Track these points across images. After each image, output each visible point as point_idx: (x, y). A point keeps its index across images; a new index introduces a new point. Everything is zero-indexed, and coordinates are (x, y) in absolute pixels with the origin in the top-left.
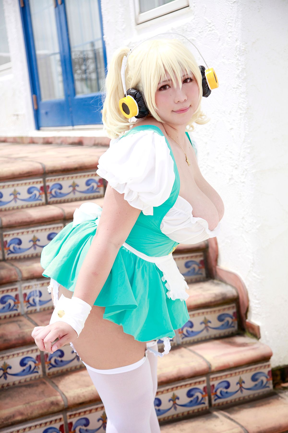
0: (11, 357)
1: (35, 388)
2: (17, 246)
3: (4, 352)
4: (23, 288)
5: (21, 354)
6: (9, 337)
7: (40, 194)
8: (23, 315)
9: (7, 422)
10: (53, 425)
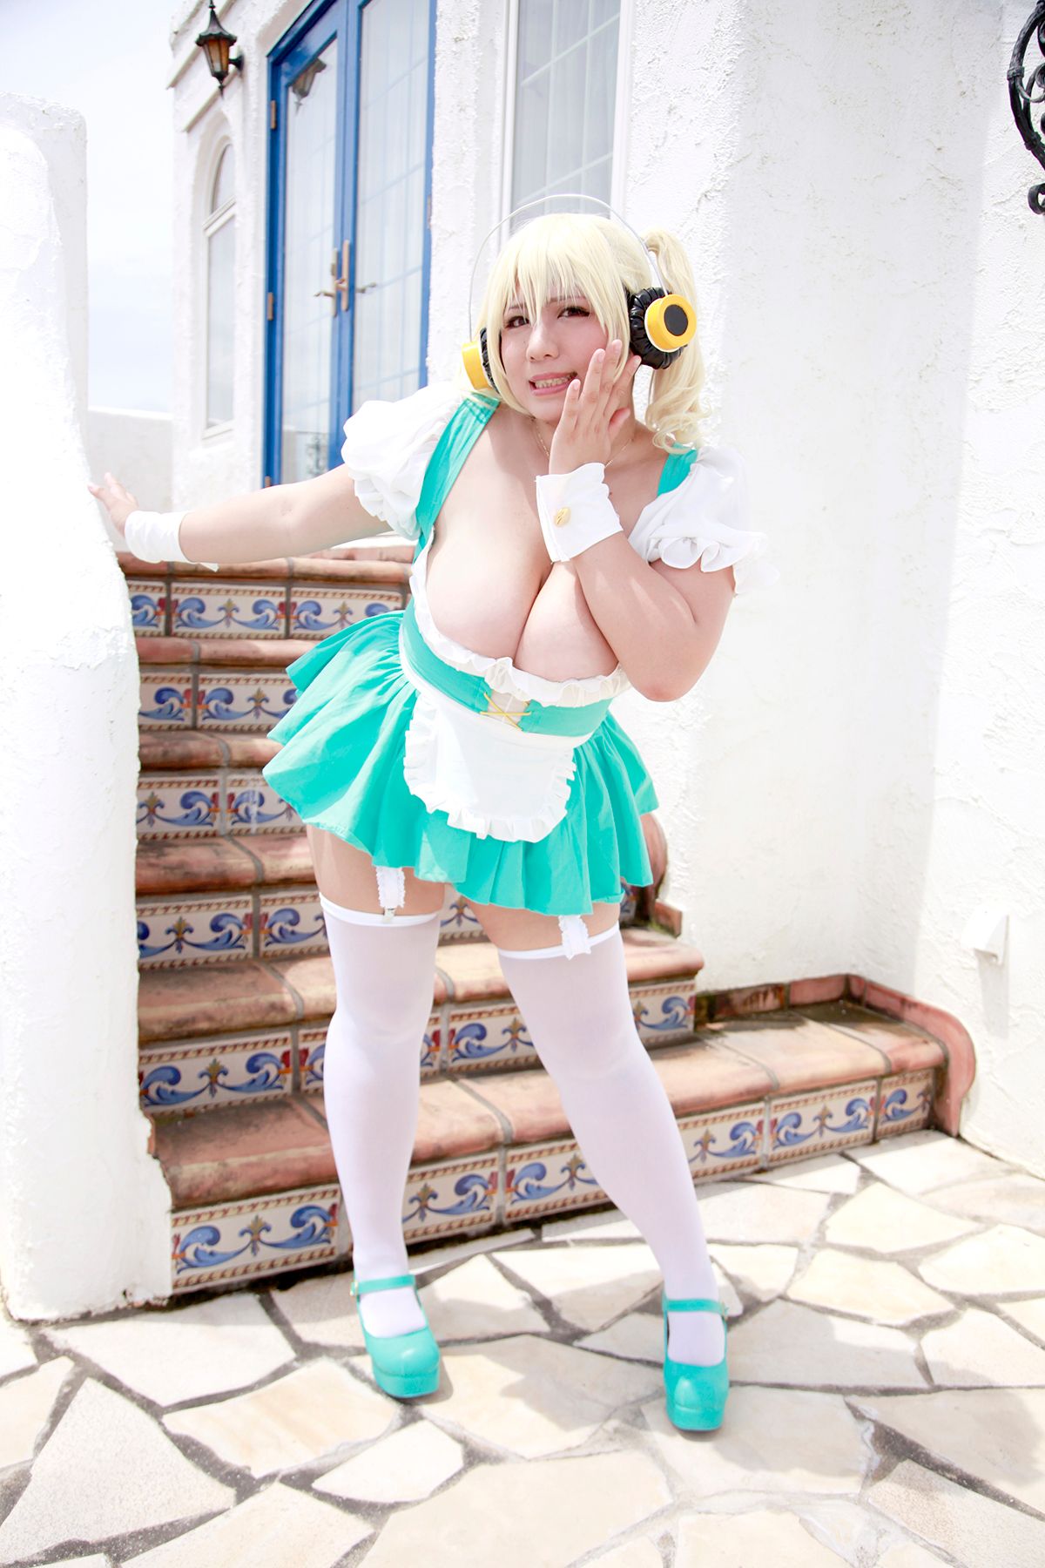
0: (194, 909)
1: (237, 976)
2: (224, 706)
3: (182, 896)
4: (228, 784)
5: (214, 907)
6: (196, 869)
7: (277, 618)
8: (222, 836)
9: (179, 1030)
10: (269, 1050)
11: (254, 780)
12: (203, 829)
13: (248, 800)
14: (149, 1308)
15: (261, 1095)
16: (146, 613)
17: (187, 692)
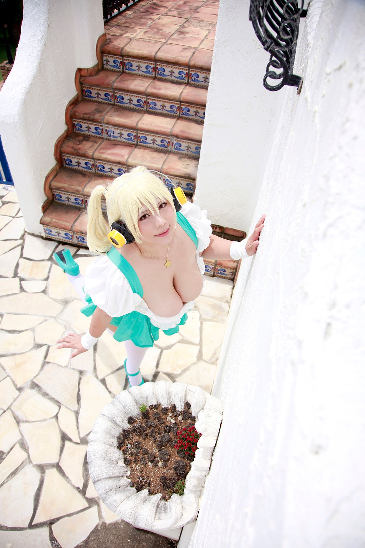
0: (81, 159)
2: (122, 100)
4: (105, 127)
5: (85, 160)
7: (152, 71)
10: (79, 198)
11: (111, 127)
12: (101, 136)
13: (110, 132)
14: (42, 237)
15: (76, 205)
16: (117, 65)
17: (112, 95)
